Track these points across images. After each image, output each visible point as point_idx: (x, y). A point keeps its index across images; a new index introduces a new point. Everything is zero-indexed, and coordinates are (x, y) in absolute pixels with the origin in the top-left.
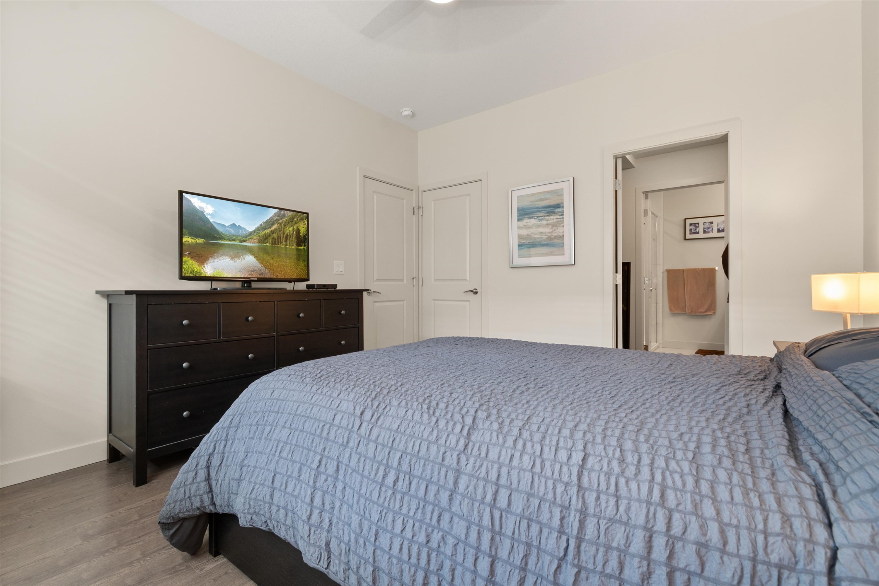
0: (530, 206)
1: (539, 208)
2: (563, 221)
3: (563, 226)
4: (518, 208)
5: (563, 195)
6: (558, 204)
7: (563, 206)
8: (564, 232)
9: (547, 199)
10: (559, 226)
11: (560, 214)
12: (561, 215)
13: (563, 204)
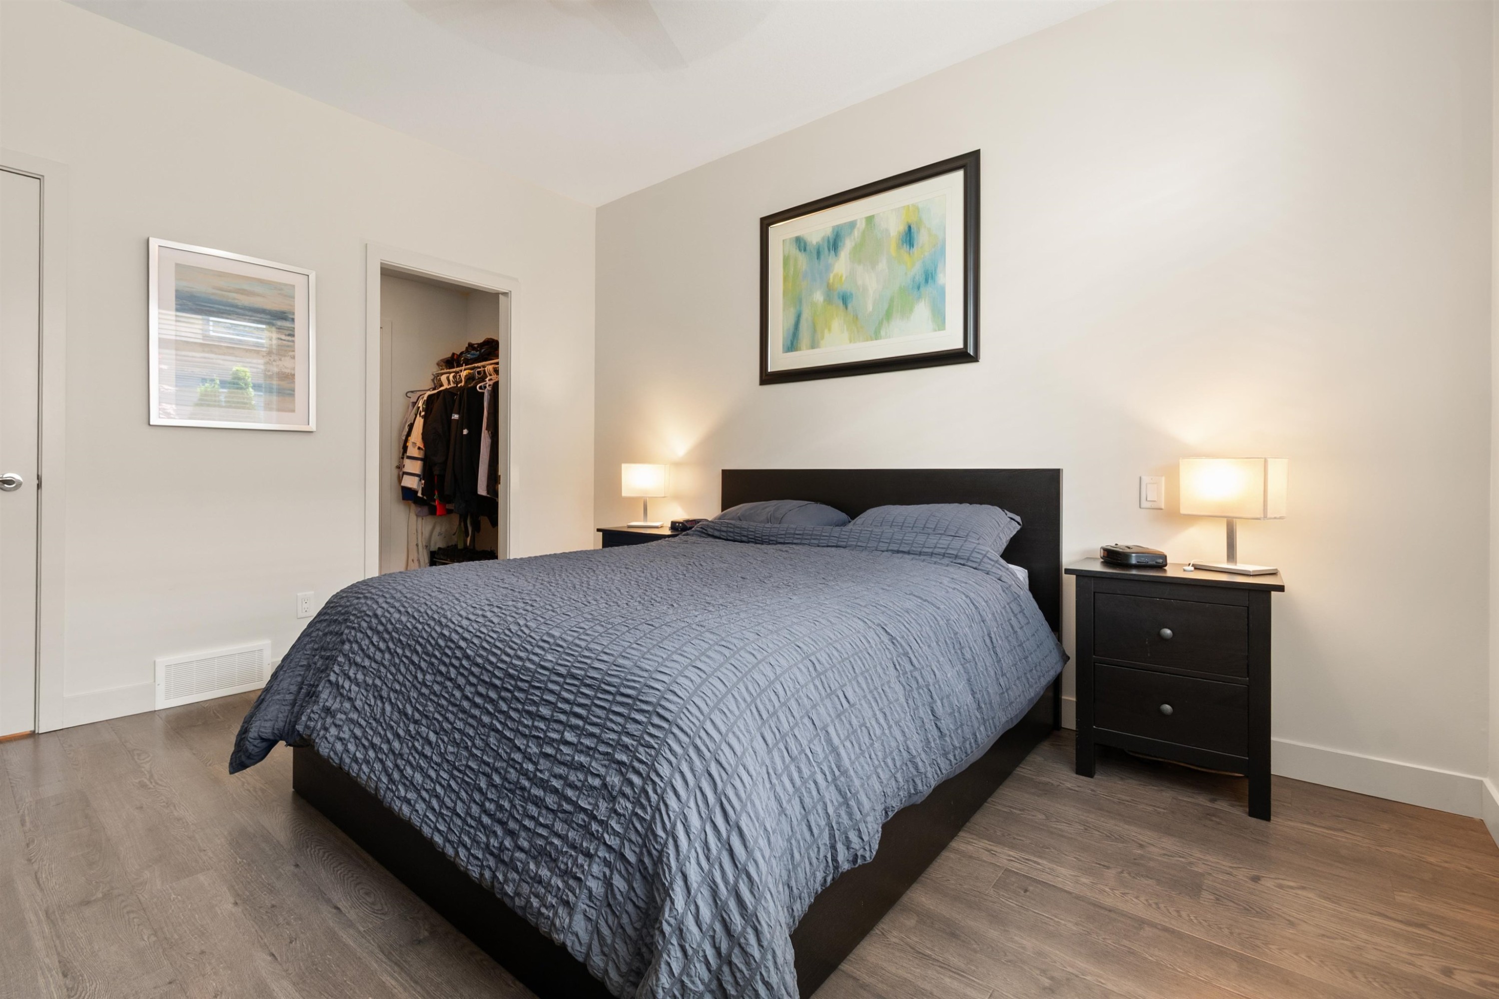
0: (212, 297)
1: (237, 306)
2: (293, 347)
3: (293, 357)
4: (177, 291)
5: (293, 297)
6: (284, 313)
7: (293, 320)
8: (294, 369)
9: (259, 295)
10: (285, 356)
11: (288, 332)
12: (289, 335)
13: (293, 314)
